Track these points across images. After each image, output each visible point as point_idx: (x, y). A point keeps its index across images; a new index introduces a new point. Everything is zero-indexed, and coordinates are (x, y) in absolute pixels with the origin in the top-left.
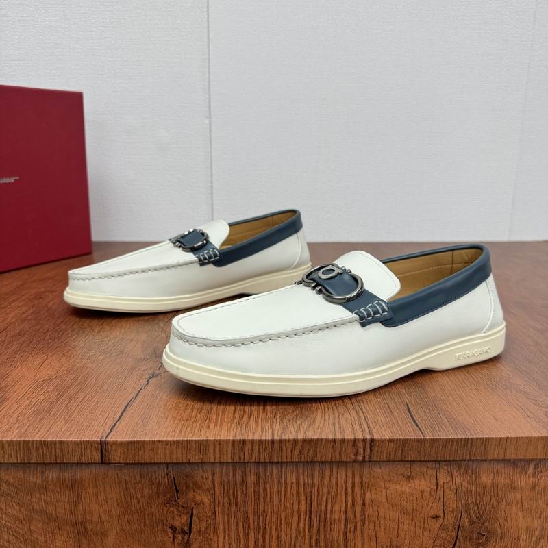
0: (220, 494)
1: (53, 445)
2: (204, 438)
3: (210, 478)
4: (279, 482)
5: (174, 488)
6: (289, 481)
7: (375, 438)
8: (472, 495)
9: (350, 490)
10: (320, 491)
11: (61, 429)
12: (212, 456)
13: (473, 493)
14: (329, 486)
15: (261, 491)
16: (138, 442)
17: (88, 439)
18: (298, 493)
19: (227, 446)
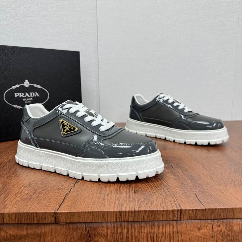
0: (111, 238)
1: (32, 215)
2: (102, 210)
3: (106, 231)
4: (138, 232)
5: (89, 236)
6: (143, 231)
7: (182, 209)
8: (230, 237)
9: (172, 235)
10: (158, 236)
11: (36, 207)
12: (106, 219)
13: (230, 235)
14: (162, 233)
15: (130, 236)
16: (72, 212)
17: (49, 212)
18: (147, 237)
19: (114, 214)
